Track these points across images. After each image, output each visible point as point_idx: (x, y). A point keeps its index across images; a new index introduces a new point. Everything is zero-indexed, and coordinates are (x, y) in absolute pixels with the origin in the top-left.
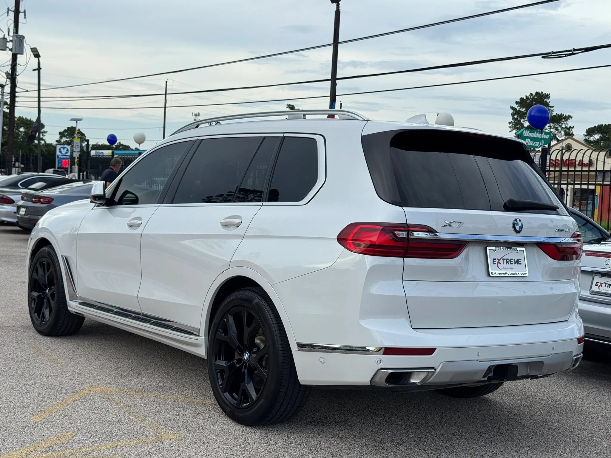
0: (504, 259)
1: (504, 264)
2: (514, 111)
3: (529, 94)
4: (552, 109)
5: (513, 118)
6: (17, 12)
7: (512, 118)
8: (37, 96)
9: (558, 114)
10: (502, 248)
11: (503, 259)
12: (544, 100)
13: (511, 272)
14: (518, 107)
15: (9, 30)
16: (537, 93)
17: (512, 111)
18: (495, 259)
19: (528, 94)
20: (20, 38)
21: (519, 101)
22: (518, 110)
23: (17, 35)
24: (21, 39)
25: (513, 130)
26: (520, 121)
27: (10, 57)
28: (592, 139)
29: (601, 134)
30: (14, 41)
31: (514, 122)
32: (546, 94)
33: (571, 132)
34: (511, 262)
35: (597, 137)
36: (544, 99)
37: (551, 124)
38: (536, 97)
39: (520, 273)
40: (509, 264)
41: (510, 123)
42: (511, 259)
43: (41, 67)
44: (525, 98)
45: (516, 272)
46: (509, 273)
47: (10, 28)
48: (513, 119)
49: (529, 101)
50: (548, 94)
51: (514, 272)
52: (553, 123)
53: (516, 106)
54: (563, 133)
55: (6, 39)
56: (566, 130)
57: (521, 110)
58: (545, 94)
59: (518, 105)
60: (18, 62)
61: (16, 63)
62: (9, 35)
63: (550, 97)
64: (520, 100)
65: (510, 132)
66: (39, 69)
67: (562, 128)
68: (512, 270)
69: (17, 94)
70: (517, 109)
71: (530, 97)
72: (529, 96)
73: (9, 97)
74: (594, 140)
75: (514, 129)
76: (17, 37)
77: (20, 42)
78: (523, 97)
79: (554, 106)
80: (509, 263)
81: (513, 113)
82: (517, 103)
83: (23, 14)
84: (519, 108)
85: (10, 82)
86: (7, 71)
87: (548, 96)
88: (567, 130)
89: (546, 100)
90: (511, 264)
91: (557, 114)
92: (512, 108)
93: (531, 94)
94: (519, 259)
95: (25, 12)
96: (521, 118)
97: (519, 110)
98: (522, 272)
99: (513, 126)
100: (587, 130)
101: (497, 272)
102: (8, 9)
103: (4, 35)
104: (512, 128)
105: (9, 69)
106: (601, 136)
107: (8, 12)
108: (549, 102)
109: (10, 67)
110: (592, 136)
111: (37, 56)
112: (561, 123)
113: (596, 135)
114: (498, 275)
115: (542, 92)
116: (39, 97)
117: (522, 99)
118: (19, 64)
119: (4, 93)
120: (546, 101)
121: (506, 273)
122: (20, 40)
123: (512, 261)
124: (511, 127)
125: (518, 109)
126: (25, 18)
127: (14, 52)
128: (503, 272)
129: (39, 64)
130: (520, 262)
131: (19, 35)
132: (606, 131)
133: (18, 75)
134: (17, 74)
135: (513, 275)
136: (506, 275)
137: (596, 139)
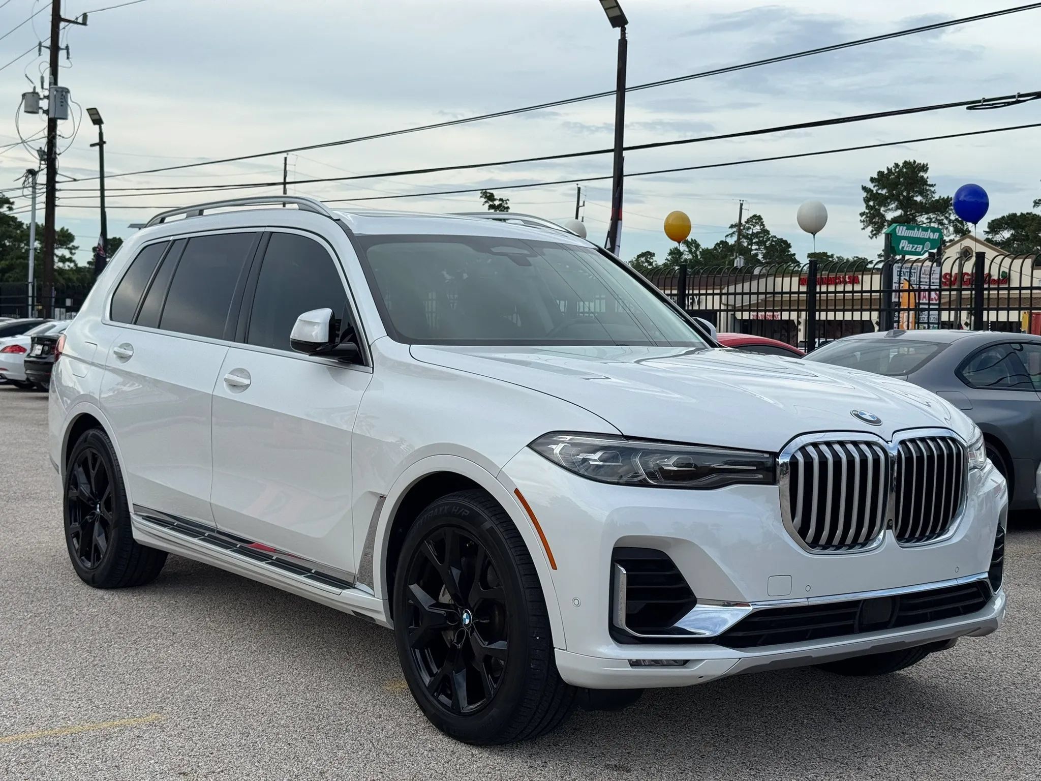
2: (869, 194)
3: (893, 165)
4: (932, 189)
5: (868, 207)
6: (55, 49)
7: (865, 205)
8: (99, 187)
9: (942, 197)
12: (919, 175)
14: (874, 187)
15: (42, 78)
16: (905, 162)
17: (865, 194)
19: (891, 166)
20: (62, 92)
21: (876, 177)
22: (875, 192)
23: (55, 86)
24: (64, 93)
25: (867, 227)
26: (880, 210)
27: (46, 124)
28: (998, 238)
29: (1014, 229)
30: (52, 97)
31: (870, 212)
32: (922, 164)
33: (965, 228)
35: (1006, 234)
36: (919, 173)
37: (930, 214)
38: (905, 170)
41: (862, 214)
43: (105, 140)
44: (886, 172)
47: (44, 75)
48: (866, 207)
49: (893, 177)
50: (925, 163)
52: (934, 212)
53: (870, 186)
54: (951, 229)
55: (37, 93)
56: (956, 225)
57: (880, 192)
58: (920, 164)
59: (874, 184)
60: (58, 133)
61: (56, 134)
62: (42, 87)
63: (928, 169)
64: (878, 175)
65: (862, 229)
66: (101, 143)
67: (950, 221)
69: (58, 186)
70: (873, 191)
71: (895, 170)
72: (893, 169)
73: (45, 190)
74: (1001, 240)
75: (869, 225)
76: (57, 91)
77: (61, 99)
78: (882, 170)
79: (935, 185)
81: (866, 197)
82: (872, 180)
83: (65, 52)
84: (876, 188)
85: (45, 166)
86: (41, 148)
87: (924, 168)
88: (958, 224)
89: (921, 174)
91: (940, 197)
92: (864, 188)
93: (897, 165)
95: (67, 48)
96: (880, 205)
97: (877, 193)
99: (868, 219)
100: (989, 223)
102: (40, 45)
103: (35, 88)
104: (865, 224)
105: (43, 144)
106: (1013, 232)
107: (40, 50)
108: (928, 178)
109: (45, 140)
110: (998, 234)
111: (97, 121)
112: (948, 212)
113: (1006, 231)
115: (915, 162)
116: (102, 189)
117: (880, 173)
118: (60, 136)
119: (36, 183)
120: (923, 176)
122: (62, 95)
124: (864, 221)
125: (875, 190)
126: (68, 58)
127: (51, 116)
129: (101, 134)
131: (61, 88)
132: (1024, 224)
133: (59, 154)
134: (58, 152)
137: (1006, 238)
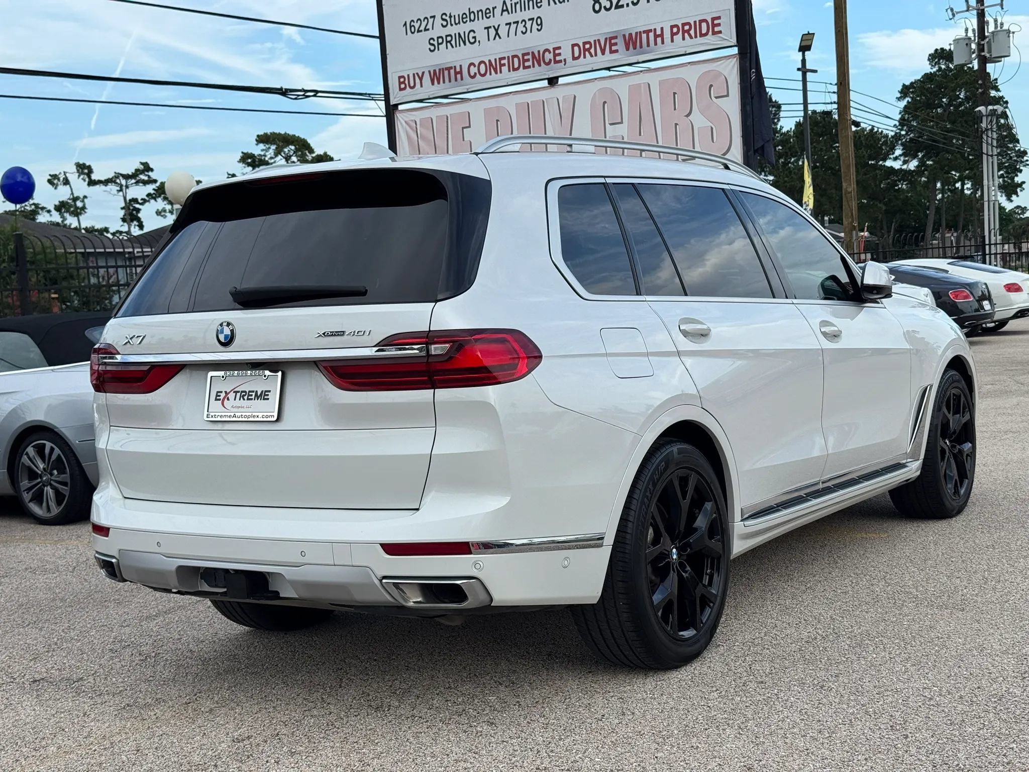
0: (236, 392)
1: (235, 400)
10: (236, 372)
11: (234, 392)
13: (244, 414)
18: (221, 392)
34: (249, 395)
39: (260, 415)
40: (244, 399)
42: (250, 392)
45: (254, 414)
46: (241, 415)
51: (250, 414)
68: (250, 410)
80: (246, 397)
90: (248, 399)
94: (266, 391)
98: (265, 414)
101: (217, 414)
114: (219, 419)
121: (235, 416)
123: (252, 395)
128: (229, 414)
130: (268, 395)
135: (246, 419)
136: (234, 419)
